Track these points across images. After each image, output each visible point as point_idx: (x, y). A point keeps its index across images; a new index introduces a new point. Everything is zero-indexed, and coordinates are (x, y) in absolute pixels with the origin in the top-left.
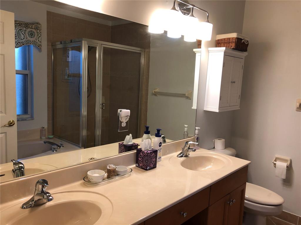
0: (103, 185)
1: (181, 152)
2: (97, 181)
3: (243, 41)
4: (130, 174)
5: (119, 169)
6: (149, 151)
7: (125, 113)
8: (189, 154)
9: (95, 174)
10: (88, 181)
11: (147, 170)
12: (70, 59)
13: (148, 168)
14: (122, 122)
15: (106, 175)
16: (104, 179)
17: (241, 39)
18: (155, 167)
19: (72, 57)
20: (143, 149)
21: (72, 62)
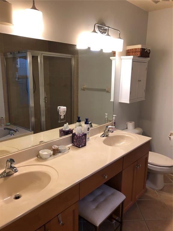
0: (51, 160)
1: (103, 133)
2: (47, 157)
3: (146, 50)
4: (69, 151)
5: (61, 148)
6: (81, 134)
7: (62, 109)
8: (109, 135)
9: (45, 153)
10: (40, 158)
11: (79, 147)
12: (18, 66)
13: (81, 146)
14: (61, 116)
15: (52, 152)
16: (51, 156)
17: (145, 49)
18: (85, 145)
19: (20, 64)
20: (76, 134)
21: (20, 68)
